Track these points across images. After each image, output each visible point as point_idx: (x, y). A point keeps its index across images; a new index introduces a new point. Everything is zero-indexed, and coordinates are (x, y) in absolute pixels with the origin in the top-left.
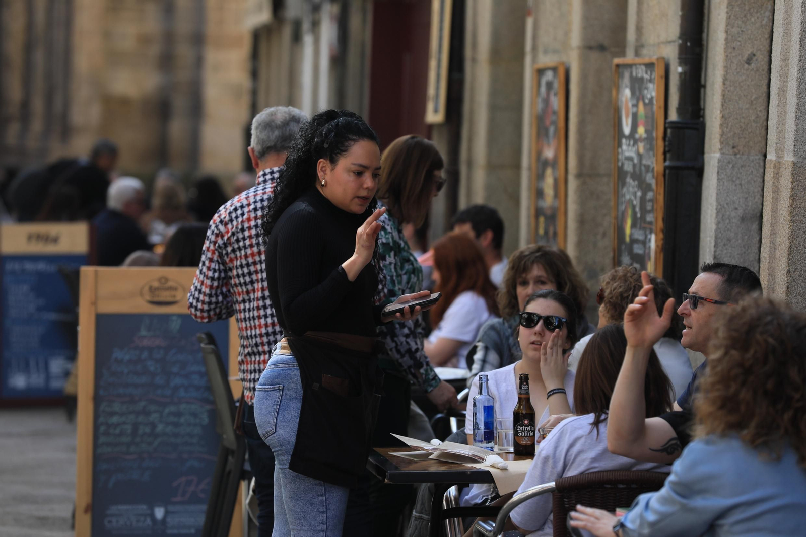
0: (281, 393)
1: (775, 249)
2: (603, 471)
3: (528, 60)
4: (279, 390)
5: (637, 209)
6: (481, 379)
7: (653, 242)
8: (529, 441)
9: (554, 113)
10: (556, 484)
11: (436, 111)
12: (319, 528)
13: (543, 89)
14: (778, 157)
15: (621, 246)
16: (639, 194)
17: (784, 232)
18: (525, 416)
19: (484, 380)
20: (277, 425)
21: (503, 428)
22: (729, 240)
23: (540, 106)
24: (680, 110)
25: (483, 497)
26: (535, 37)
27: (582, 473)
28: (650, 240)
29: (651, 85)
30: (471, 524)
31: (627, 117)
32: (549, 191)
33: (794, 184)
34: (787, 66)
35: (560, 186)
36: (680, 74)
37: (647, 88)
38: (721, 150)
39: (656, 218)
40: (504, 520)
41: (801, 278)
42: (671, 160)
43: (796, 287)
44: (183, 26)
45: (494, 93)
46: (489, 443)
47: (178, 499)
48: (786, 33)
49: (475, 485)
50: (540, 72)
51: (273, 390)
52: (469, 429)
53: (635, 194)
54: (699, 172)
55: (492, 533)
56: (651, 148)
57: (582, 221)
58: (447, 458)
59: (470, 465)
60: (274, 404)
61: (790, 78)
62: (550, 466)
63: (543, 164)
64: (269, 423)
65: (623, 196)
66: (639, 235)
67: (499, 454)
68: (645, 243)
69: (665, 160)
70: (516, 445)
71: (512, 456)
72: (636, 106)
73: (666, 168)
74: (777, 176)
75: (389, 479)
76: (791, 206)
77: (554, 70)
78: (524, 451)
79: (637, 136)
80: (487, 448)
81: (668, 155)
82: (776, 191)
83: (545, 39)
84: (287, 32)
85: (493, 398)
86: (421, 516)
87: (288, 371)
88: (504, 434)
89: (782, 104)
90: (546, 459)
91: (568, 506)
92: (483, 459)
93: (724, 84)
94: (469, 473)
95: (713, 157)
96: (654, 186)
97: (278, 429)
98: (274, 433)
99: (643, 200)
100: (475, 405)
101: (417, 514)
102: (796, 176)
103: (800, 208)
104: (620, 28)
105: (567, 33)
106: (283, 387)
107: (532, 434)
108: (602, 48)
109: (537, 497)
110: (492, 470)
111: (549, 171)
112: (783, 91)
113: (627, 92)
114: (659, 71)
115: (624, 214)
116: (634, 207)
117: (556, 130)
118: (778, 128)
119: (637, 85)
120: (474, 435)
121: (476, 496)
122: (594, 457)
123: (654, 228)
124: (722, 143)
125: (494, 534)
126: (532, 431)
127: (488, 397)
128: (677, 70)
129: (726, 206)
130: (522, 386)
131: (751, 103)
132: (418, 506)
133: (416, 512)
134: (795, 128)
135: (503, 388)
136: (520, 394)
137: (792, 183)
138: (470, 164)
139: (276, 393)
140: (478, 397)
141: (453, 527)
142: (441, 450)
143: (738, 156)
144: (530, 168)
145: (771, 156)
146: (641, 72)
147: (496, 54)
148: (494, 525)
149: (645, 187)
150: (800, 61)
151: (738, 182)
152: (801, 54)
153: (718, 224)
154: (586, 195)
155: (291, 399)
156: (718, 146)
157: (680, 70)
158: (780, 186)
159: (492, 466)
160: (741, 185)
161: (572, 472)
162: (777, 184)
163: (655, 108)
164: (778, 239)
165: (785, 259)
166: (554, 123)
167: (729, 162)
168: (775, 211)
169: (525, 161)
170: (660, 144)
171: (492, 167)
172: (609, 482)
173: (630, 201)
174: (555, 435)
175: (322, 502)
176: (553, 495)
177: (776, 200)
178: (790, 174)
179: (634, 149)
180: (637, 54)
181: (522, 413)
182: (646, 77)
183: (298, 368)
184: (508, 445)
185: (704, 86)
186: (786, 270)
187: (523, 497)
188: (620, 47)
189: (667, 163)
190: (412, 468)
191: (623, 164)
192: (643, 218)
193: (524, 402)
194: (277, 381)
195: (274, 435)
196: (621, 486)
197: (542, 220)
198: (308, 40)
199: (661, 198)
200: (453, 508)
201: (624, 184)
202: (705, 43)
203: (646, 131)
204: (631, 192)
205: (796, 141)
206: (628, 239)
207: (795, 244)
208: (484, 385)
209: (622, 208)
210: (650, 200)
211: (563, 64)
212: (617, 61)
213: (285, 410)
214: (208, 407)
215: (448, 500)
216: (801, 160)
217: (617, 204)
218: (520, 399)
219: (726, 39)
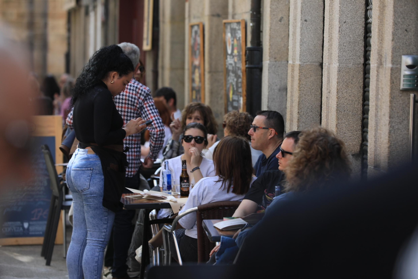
0: (91, 171)
1: (293, 102)
2: (218, 202)
3: (187, 21)
4: (91, 170)
5: (235, 86)
6: (165, 162)
7: (242, 101)
8: (187, 189)
9: (199, 45)
10: (198, 208)
11: (147, 44)
12: (103, 231)
13: (193, 34)
14: (293, 62)
15: (228, 103)
16: (235, 80)
17: (296, 94)
18: (185, 179)
19: (167, 163)
20: (90, 186)
21: (176, 184)
22: (274, 99)
23: (192, 41)
24: (252, 42)
25: (167, 214)
26: (189, 11)
27: (209, 203)
28: (240, 100)
29: (239, 32)
30: (162, 227)
31: (229, 45)
32: (197, 79)
33: (300, 74)
34: (296, 22)
35: (202, 77)
36: (252, 27)
37: (237, 33)
38: (269, 59)
39: (242, 90)
40: (176, 224)
41: (304, 115)
42: (249, 64)
43: (302, 119)
44: (38, 9)
45: (172, 36)
46: (169, 191)
47: (34, 219)
48: (295, 8)
49: (164, 209)
50: (192, 27)
51: (87, 170)
52: (161, 185)
53: (233, 80)
54: (261, 69)
55: (170, 230)
56: (240, 59)
57: (211, 92)
58: (151, 198)
59: (161, 201)
60: (88, 176)
61: (297, 28)
62: (196, 200)
63: (194, 68)
64: (86, 185)
65: (229, 81)
66: (236, 98)
67: (174, 196)
68: (238, 101)
69: (246, 64)
70: (181, 191)
71: (179, 196)
72: (233, 41)
73: (246, 68)
74: (293, 70)
75: (125, 208)
76: (299, 84)
77: (198, 25)
78: (185, 194)
79: (234, 54)
80: (169, 193)
81: (247, 62)
82: (293, 77)
83: (194, 12)
84: (83, 11)
85: (171, 171)
86: (140, 224)
87: (95, 162)
88: (176, 187)
89: (294, 39)
90: (195, 197)
91: (203, 217)
92: (166, 198)
93: (270, 30)
94: (160, 204)
95: (266, 62)
96: (241, 76)
97: (90, 187)
98: (88, 189)
99: (237, 82)
100: (163, 174)
101: (139, 223)
102: (301, 70)
103: (303, 84)
104: (226, 7)
105: (203, 9)
106: (93, 169)
107: (188, 186)
108: (218, 16)
109: (190, 214)
110: (170, 202)
111: (197, 71)
112: (294, 33)
113: (229, 35)
114: (242, 25)
115: (229, 89)
116: (233, 85)
117: (200, 52)
118: (293, 49)
119: (233, 32)
120: (163, 187)
121: (164, 215)
122: (214, 195)
123: (242, 94)
124: (270, 56)
125: (171, 230)
126: (188, 185)
127: (168, 170)
128: (250, 25)
129: (272, 84)
130: (183, 165)
131: (282, 39)
132: (139, 219)
133: (138, 222)
134: (300, 49)
135: (176, 166)
136: (182, 169)
137: (299, 73)
138: (163, 68)
139: (89, 171)
140: (164, 170)
141: (154, 228)
142: (148, 194)
143: (277, 62)
144: (189, 69)
145: (290, 62)
146: (235, 26)
147: (173, 19)
148: (171, 227)
149: (237, 77)
150: (301, 20)
151: (277, 74)
152: (301, 17)
153: (269, 92)
154: (213, 81)
155: (96, 174)
156: (268, 58)
157: (251, 24)
158: (294, 75)
159: (170, 201)
160: (278, 75)
161: (204, 202)
162: (293, 74)
163: (241, 41)
164: (294, 98)
165: (297, 107)
166: (198, 49)
167: (273, 65)
168: (292, 86)
169: (187, 66)
170: (244, 58)
171: (172, 69)
172: (221, 206)
173: (232, 83)
174: (197, 186)
175: (106, 219)
176: (197, 212)
177: (293, 81)
178: (298, 70)
179: (233, 60)
180: (233, 17)
181: (184, 177)
182: (237, 28)
183: (100, 160)
184: (178, 191)
185: (262, 32)
186: (297, 111)
187: (184, 214)
188: (226, 15)
189: (247, 66)
190: (135, 203)
191: (228, 67)
192: (237, 90)
193: (184, 172)
194: (89, 166)
195: (88, 190)
196: (226, 208)
197: (194, 92)
198: (92, 14)
199: (245, 81)
200: (154, 220)
201: (229, 75)
202: (262, 12)
203: (238, 52)
204: (232, 79)
205: (300, 55)
206: (231, 100)
207: (301, 100)
208: (167, 165)
209: (228, 86)
210: (240, 82)
211: (201, 23)
212: (224, 21)
213: (94, 179)
214: (47, 178)
215: (152, 216)
216: (303, 63)
217: (226, 84)
218: (182, 171)
219: (271, 11)
